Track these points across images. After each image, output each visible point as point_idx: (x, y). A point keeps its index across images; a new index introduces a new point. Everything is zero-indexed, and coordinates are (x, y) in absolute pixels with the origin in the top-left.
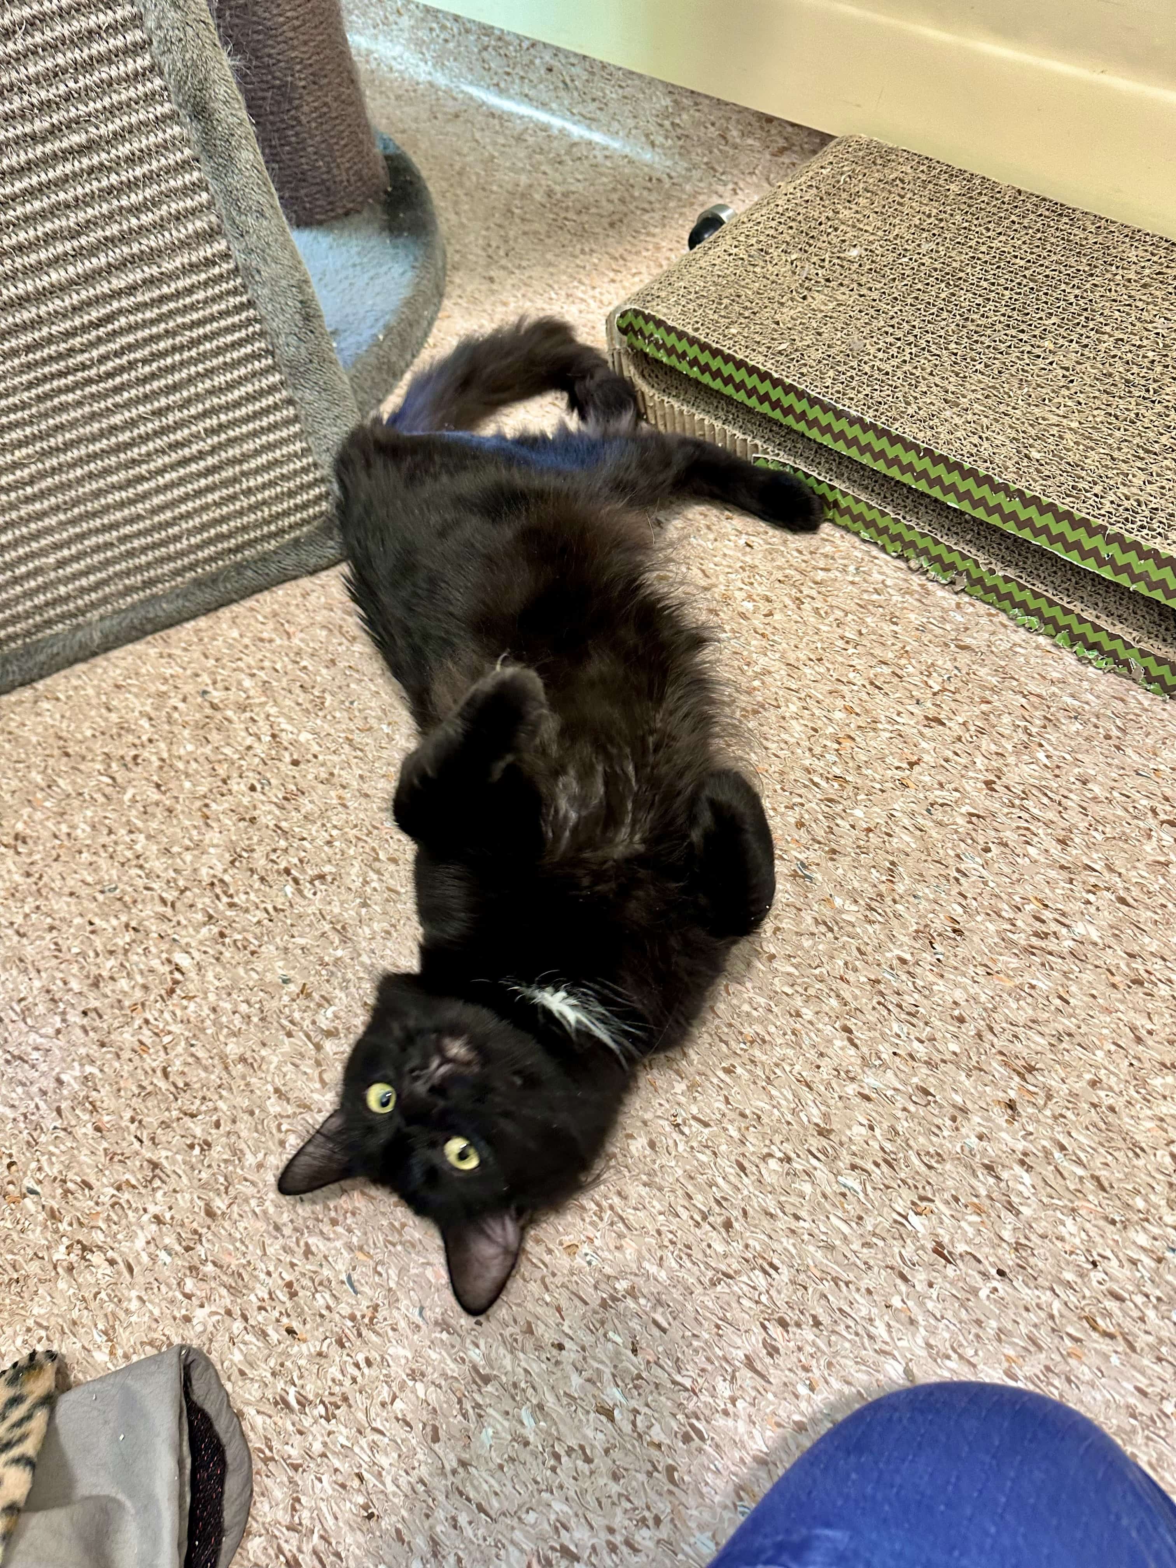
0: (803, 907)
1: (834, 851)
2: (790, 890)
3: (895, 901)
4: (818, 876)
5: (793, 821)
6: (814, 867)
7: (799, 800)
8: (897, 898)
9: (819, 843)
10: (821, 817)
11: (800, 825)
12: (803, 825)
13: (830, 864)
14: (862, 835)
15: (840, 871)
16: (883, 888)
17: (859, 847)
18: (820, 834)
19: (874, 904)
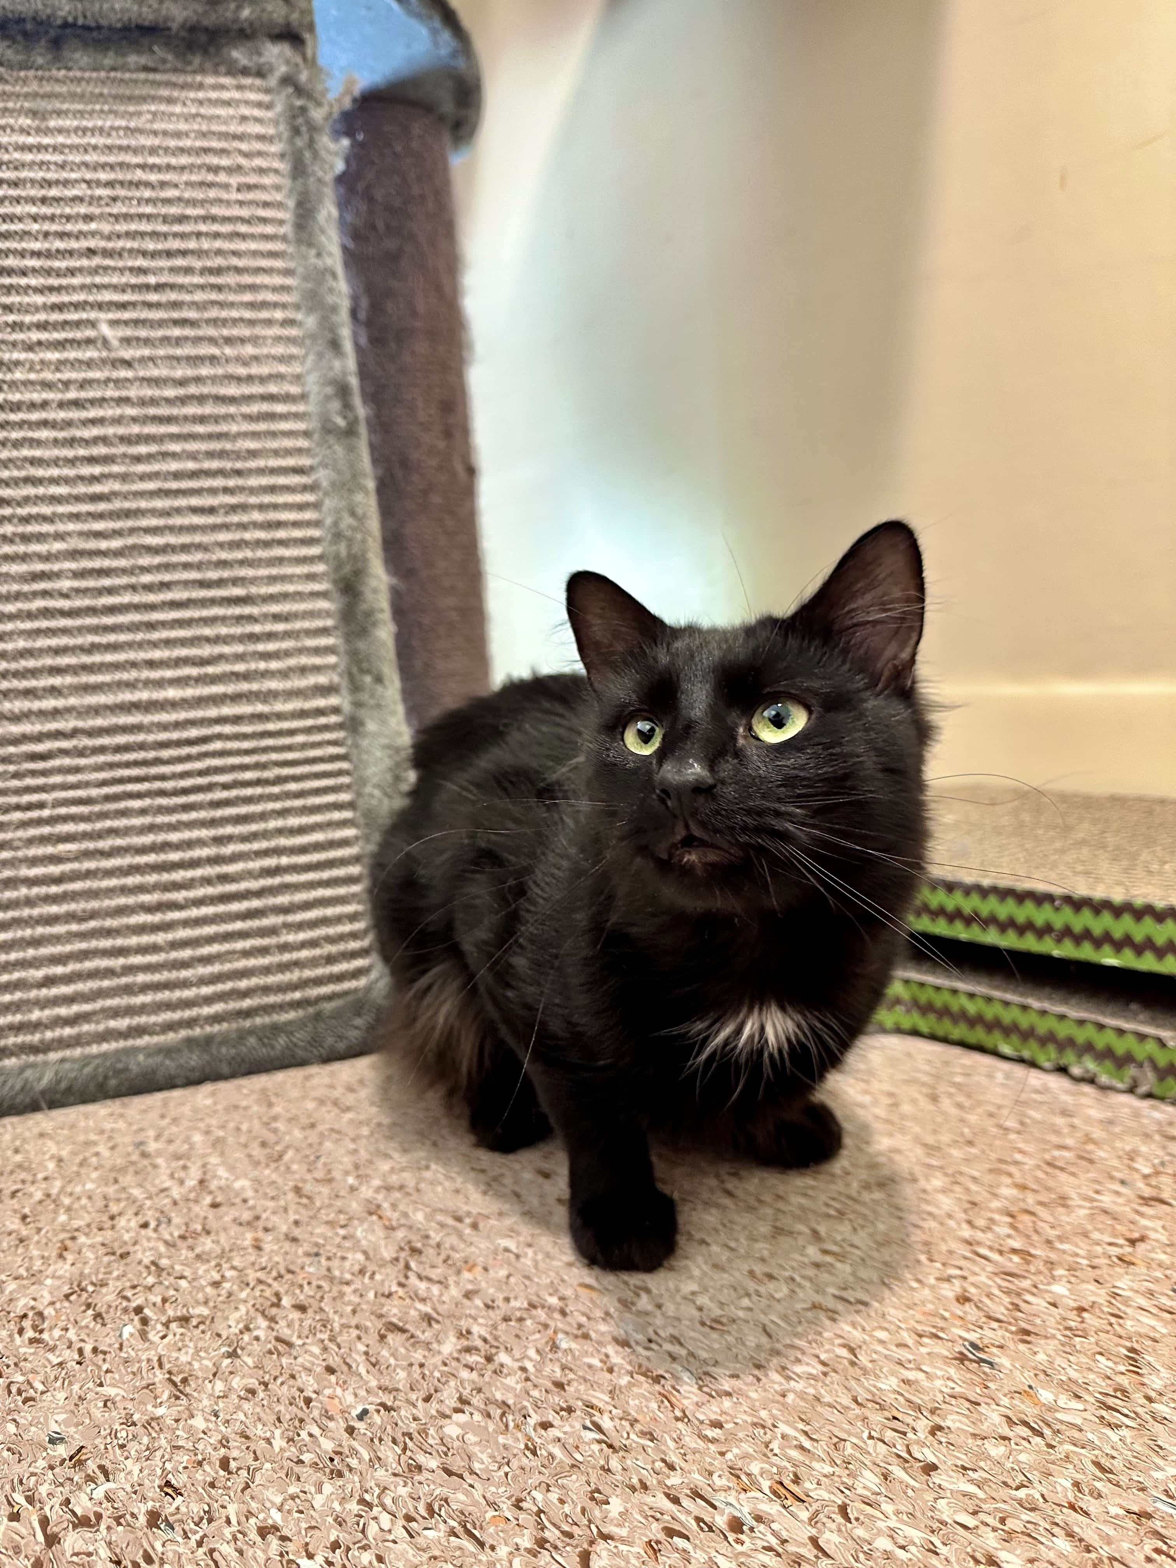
0: (979, 1399)
1: (1027, 1333)
2: (955, 1377)
3: (1150, 1399)
4: (1003, 1361)
5: (951, 1295)
6: (994, 1350)
7: (958, 1272)
8: (1153, 1394)
9: (998, 1321)
10: (996, 1292)
11: (964, 1299)
12: (967, 1300)
13: (1022, 1347)
14: (1073, 1315)
15: (1041, 1357)
16: (1124, 1381)
17: (1069, 1329)
18: (999, 1311)
19: (1111, 1401)
